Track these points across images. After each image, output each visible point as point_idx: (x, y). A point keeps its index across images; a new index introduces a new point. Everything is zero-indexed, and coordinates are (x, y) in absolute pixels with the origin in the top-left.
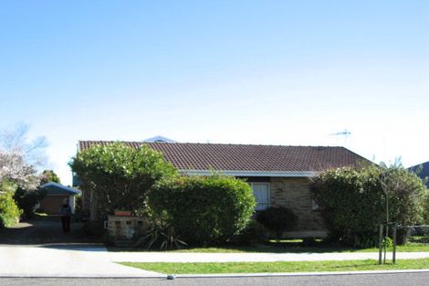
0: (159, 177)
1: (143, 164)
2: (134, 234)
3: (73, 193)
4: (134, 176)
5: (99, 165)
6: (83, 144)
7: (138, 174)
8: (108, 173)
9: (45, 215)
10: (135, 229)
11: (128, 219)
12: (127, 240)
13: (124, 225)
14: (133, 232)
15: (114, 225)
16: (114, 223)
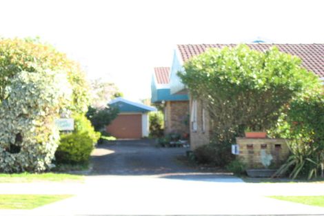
0: (298, 87)
1: (276, 73)
2: (272, 161)
3: (145, 111)
4: (267, 87)
5: (223, 74)
6: (186, 50)
7: (272, 85)
8: (234, 85)
9: (112, 138)
10: (272, 154)
11: (263, 142)
12: (264, 168)
13: (257, 149)
14: (270, 158)
15: (245, 149)
16: (245, 147)
